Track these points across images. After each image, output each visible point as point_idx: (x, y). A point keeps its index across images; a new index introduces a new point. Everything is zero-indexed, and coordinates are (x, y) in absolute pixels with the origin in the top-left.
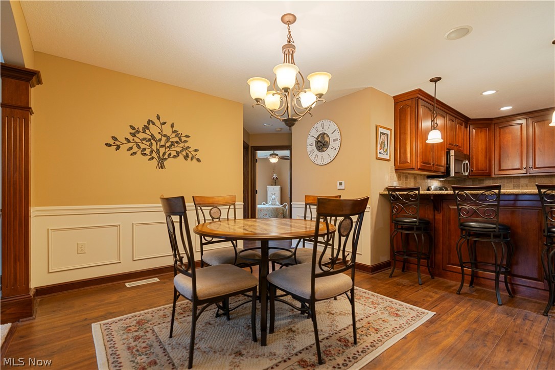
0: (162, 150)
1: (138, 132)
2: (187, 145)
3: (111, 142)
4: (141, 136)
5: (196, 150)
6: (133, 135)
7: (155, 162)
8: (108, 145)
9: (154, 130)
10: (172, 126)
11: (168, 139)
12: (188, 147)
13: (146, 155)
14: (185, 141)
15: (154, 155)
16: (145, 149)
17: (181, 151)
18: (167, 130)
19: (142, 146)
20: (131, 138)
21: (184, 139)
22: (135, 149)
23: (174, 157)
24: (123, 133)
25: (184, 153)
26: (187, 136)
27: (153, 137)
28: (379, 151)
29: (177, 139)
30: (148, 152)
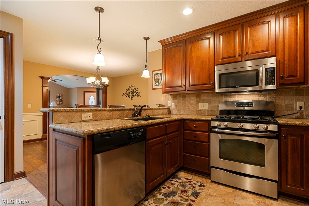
0: (132, 94)
1: (127, 91)
2: (137, 92)
3: (123, 94)
4: (128, 91)
5: (140, 93)
6: (126, 91)
7: (131, 98)
8: (123, 95)
9: (130, 89)
10: (134, 86)
11: (133, 90)
12: (138, 92)
13: (129, 97)
14: (137, 91)
15: (130, 96)
16: (128, 95)
17: (136, 94)
18: (133, 89)
19: (128, 94)
20: (126, 92)
21: (137, 90)
22: (127, 95)
23: (135, 96)
24: (125, 92)
25: (137, 95)
26: (138, 89)
27: (130, 91)
28: (154, 84)
29: (135, 90)
30: (129, 96)
